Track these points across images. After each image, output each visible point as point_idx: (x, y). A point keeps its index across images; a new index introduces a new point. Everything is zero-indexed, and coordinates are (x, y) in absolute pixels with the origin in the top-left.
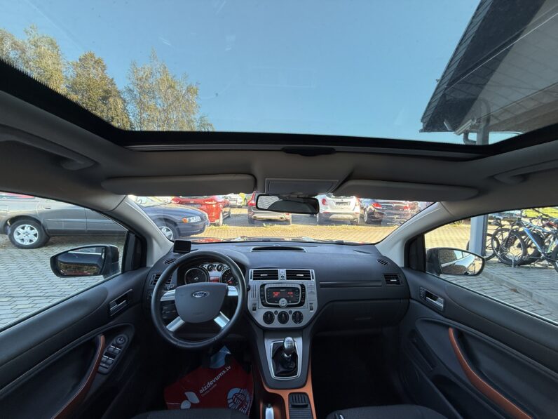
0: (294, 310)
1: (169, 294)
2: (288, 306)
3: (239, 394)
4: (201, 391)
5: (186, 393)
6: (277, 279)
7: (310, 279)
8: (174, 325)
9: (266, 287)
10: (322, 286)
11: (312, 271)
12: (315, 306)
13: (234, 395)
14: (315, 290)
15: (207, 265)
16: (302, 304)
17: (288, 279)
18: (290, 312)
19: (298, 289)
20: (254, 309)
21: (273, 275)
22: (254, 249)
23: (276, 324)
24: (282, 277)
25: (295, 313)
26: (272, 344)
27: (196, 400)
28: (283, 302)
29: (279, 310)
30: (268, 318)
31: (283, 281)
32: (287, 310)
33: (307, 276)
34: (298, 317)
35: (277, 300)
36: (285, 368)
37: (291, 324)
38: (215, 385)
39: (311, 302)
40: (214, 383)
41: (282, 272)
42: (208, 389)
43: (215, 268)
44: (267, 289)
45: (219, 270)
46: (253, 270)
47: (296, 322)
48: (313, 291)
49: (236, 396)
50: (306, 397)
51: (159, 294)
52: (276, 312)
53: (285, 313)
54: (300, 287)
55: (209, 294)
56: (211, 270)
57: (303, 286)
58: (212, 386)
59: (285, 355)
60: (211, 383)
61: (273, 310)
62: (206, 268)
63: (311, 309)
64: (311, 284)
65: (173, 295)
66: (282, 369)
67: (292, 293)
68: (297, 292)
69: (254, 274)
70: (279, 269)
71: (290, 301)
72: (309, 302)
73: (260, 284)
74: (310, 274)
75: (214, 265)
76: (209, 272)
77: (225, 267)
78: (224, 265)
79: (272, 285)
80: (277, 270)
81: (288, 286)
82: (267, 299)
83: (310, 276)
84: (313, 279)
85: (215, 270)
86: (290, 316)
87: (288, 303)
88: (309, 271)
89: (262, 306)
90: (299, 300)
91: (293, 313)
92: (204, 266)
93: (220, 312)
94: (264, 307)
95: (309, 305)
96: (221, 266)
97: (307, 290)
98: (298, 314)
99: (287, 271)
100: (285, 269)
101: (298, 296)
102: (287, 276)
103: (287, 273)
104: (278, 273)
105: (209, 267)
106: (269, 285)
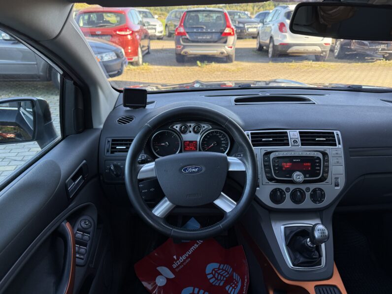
0: (312, 186)
1: (148, 169)
2: (305, 182)
3: (219, 269)
4: (175, 266)
5: (159, 269)
6: (288, 144)
7: (336, 145)
8: (161, 209)
9: (272, 156)
10: (353, 154)
11: (338, 133)
12: (342, 181)
13: (214, 270)
14: (342, 160)
15: (179, 126)
16: (323, 179)
17: (302, 144)
18: (308, 189)
19: (318, 158)
21: (280, 138)
22: (236, 101)
23: (288, 204)
24: (295, 142)
25: (315, 190)
26: (283, 227)
27: (172, 276)
28: (298, 176)
29: (292, 187)
30: (276, 196)
31: (295, 148)
32: (303, 187)
33: (330, 140)
34: (318, 196)
35: (290, 172)
36: (305, 257)
37: (308, 204)
38: (189, 259)
39: (337, 176)
40: (187, 258)
41: (294, 135)
42: (182, 263)
43: (191, 129)
44: (274, 158)
45: (196, 132)
46: (249, 132)
47: (315, 201)
48: (339, 161)
49: (216, 272)
50: (336, 290)
51: (134, 169)
52: (288, 190)
53: (300, 190)
54: (321, 156)
55: (204, 169)
56: (184, 132)
57: (324, 154)
58: (185, 261)
59: (309, 244)
60: (184, 257)
61: (283, 187)
62: (178, 129)
63: (337, 185)
64: (336, 154)
65: (152, 170)
66: (302, 259)
67: (309, 164)
68: (318, 163)
69: (252, 137)
70: (288, 131)
71: (308, 176)
72: (334, 177)
73: (264, 152)
74: (334, 137)
75: (189, 125)
76: (182, 135)
77: (204, 127)
78: (203, 125)
79: (281, 154)
80: (286, 133)
81: (304, 154)
82: (275, 173)
83: (335, 141)
84: (339, 144)
85: (190, 132)
86: (308, 194)
87: (305, 177)
88: (333, 133)
89: (268, 181)
90: (319, 173)
91: (312, 191)
92: (175, 127)
93: (222, 193)
94: (270, 183)
95: (334, 180)
96: (199, 127)
97: (332, 160)
98: (318, 192)
99: (300, 132)
100: (298, 131)
101: (319, 168)
102: (301, 140)
103: (301, 137)
104: (287, 136)
105: (181, 127)
106: (277, 153)
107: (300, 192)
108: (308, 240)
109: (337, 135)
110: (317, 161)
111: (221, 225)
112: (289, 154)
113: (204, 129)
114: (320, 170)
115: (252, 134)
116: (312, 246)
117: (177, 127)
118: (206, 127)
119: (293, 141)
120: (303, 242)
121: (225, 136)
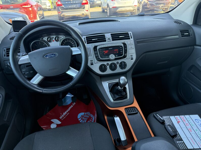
0: (120, 61)
1: (24, 59)
2: (116, 59)
3: (84, 115)
4: (61, 118)
5: (52, 120)
6: (105, 41)
7: (129, 39)
8: (37, 79)
9: (98, 48)
10: (138, 42)
11: (130, 33)
12: (134, 57)
13: (82, 116)
14: (133, 46)
15: (46, 38)
16: (125, 57)
17: (113, 40)
18: (118, 63)
19: (121, 46)
20: (92, 64)
21: (102, 38)
22: (80, 24)
23: (109, 71)
24: (109, 39)
25: (121, 63)
26: (107, 84)
27: (60, 123)
28: (112, 57)
29: (110, 63)
30: (103, 68)
31: (109, 43)
32: (115, 62)
33: (126, 36)
34: (123, 65)
35: (108, 55)
36: (119, 95)
37: (119, 70)
38: (69, 113)
39: (132, 54)
40: (67, 113)
41: (108, 36)
42: (65, 116)
43: (54, 39)
45: (57, 41)
46: (85, 37)
47: (122, 68)
48: (132, 46)
49: (83, 117)
50: (135, 109)
52: (108, 64)
53: (114, 63)
54: (122, 45)
56: (50, 41)
57: (124, 44)
58: (66, 114)
59: (120, 88)
60: (66, 113)
61: (105, 63)
62: (46, 40)
63: (132, 59)
64: (130, 43)
66: (117, 97)
67: (117, 50)
68: (121, 49)
69: (87, 39)
70: (105, 34)
71: (117, 56)
72: (130, 55)
73: (93, 46)
74: (129, 35)
75: (52, 37)
76: (49, 43)
77: (61, 37)
78: (60, 37)
79: (102, 46)
80: (104, 35)
81: (114, 45)
82: (100, 56)
83: (129, 37)
84: (131, 38)
85: (54, 41)
86: (118, 65)
87: (116, 57)
88: (128, 33)
89: (97, 61)
90: (123, 54)
91: (120, 63)
92: (44, 39)
93: (70, 67)
94: (99, 62)
95: (130, 57)
96: (58, 38)
97: (128, 47)
98: (123, 63)
99: (111, 34)
100: (110, 34)
101: (122, 51)
102: (112, 38)
103: (112, 36)
104: (105, 37)
105: (48, 39)
106: (100, 46)
107: (114, 65)
108: (119, 87)
109: (130, 34)
110: (121, 48)
111: (71, 84)
112: (106, 46)
113: (61, 38)
114: (123, 52)
115: (86, 37)
116: (121, 89)
117: (45, 39)
118: (62, 37)
119: (108, 39)
120: (117, 88)
121: (74, 42)
